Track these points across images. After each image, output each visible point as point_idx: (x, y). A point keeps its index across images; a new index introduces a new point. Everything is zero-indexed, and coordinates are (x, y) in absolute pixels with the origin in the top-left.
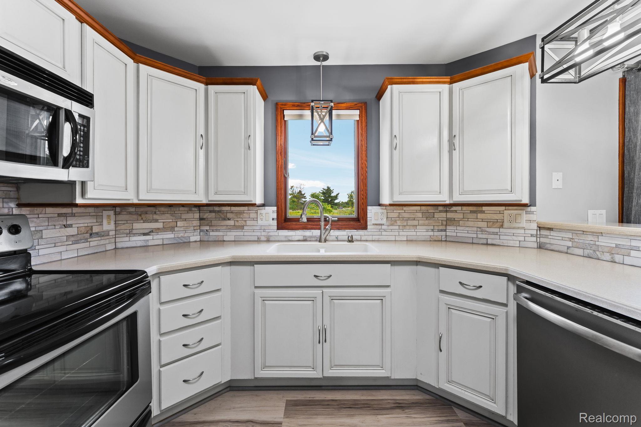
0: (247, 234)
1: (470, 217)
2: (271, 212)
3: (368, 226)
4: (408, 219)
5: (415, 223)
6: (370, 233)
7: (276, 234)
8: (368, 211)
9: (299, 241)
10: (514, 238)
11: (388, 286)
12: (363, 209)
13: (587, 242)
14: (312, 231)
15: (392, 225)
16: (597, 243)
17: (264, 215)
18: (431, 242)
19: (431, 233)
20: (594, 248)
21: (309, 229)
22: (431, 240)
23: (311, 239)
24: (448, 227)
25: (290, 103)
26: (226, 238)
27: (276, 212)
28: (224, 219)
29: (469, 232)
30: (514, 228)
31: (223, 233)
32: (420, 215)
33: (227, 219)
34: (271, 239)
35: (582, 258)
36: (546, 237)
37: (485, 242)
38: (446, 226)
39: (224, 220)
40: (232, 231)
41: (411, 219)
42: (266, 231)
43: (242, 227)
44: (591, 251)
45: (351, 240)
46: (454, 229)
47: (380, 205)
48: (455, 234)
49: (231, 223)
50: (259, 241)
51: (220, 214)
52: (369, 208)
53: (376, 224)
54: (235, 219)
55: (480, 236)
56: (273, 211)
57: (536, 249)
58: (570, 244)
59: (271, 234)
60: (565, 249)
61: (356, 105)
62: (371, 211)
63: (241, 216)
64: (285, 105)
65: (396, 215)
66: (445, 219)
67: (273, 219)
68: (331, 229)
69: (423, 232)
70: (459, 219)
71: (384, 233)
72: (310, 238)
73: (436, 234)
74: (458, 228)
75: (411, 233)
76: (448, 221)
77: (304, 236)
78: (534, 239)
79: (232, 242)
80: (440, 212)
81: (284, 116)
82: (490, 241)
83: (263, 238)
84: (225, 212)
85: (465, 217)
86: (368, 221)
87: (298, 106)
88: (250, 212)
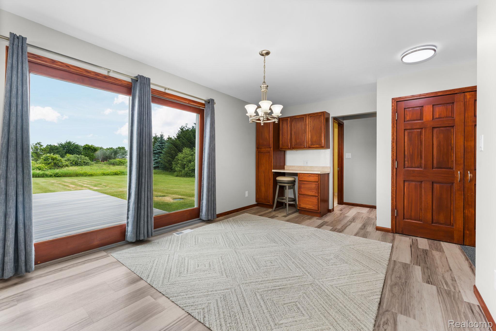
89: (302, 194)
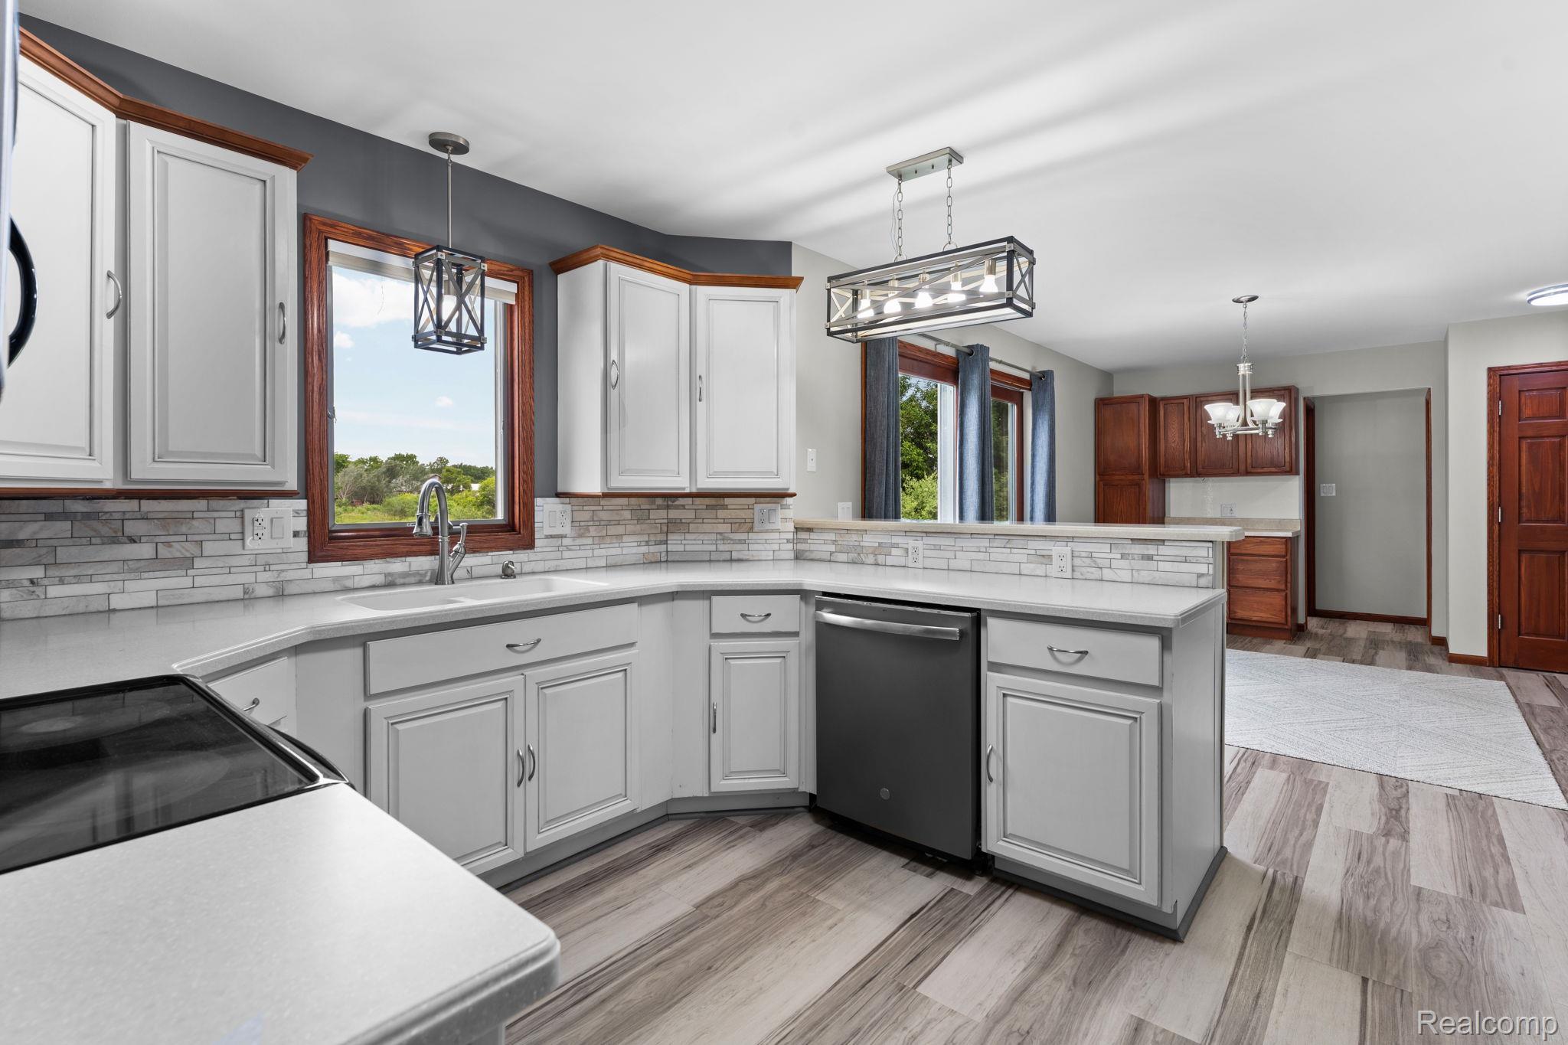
0: (206, 581)
1: (708, 517)
2: (292, 514)
3: (536, 541)
4: (609, 523)
5: (620, 530)
6: (539, 557)
7: (307, 574)
8: (536, 508)
9: (373, 587)
10: (768, 547)
11: (632, 645)
12: (525, 505)
13: (852, 543)
14: (409, 559)
15: (581, 536)
16: (862, 544)
17: (266, 523)
18: (646, 565)
19: (644, 549)
20: (858, 550)
21: (401, 557)
22: (645, 561)
23: (407, 580)
24: (671, 537)
25: (349, 226)
26: (117, 602)
27: (305, 513)
28: (114, 541)
29: (705, 542)
30: (767, 531)
31: (110, 587)
32: (627, 514)
33: (125, 539)
34: (291, 589)
35: (846, 565)
36: (805, 541)
37: (727, 556)
38: (667, 533)
39: (114, 543)
40: (146, 575)
41: (613, 523)
42: (273, 568)
43: (186, 563)
44: (856, 555)
45: (507, 573)
46: (679, 538)
47: (558, 495)
48: (681, 548)
49: (145, 550)
50: (248, 598)
51: (94, 524)
52: (538, 501)
53: (552, 537)
54: (157, 539)
55: (721, 548)
56: (297, 513)
57: (793, 561)
58: (832, 548)
59: (290, 575)
60: (826, 556)
61: (512, 271)
62: (541, 508)
63: (184, 529)
64: (332, 226)
65: (587, 516)
66: (666, 521)
67: (296, 534)
68: (466, 553)
69: (632, 548)
70: (688, 521)
71: (566, 554)
72: (405, 578)
73: (653, 549)
74: (688, 536)
75: (613, 551)
76: (670, 524)
77: (386, 575)
78: (790, 546)
79: (148, 611)
80: (659, 508)
81: (327, 254)
82: (735, 555)
83: (262, 590)
84: (116, 516)
85: (697, 517)
86: (536, 529)
87: (370, 238)
88: (216, 514)
89: (1237, 587)
